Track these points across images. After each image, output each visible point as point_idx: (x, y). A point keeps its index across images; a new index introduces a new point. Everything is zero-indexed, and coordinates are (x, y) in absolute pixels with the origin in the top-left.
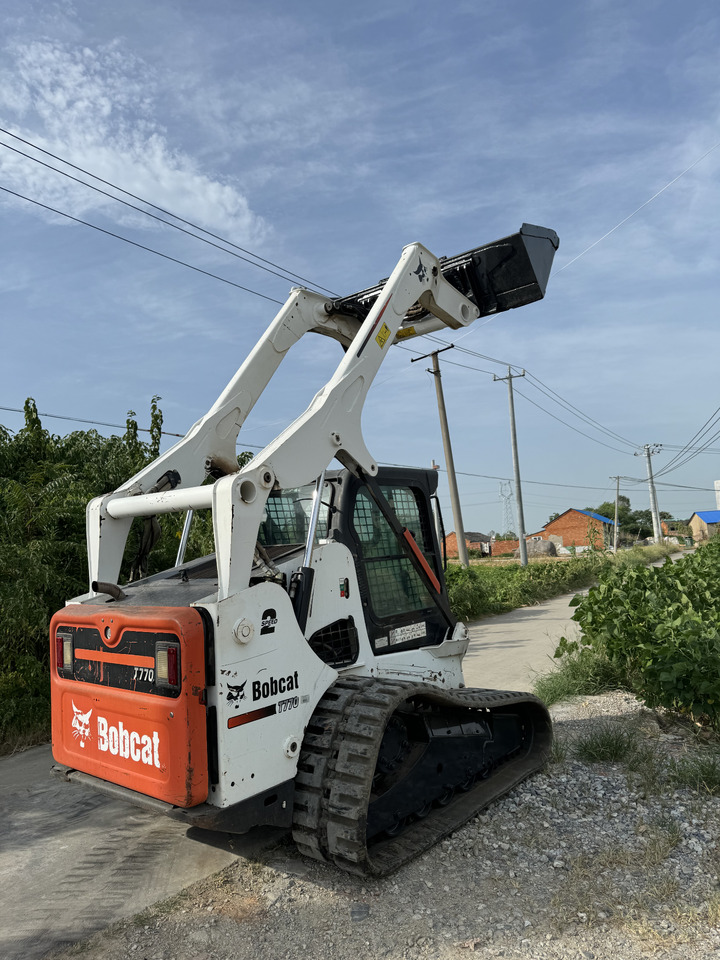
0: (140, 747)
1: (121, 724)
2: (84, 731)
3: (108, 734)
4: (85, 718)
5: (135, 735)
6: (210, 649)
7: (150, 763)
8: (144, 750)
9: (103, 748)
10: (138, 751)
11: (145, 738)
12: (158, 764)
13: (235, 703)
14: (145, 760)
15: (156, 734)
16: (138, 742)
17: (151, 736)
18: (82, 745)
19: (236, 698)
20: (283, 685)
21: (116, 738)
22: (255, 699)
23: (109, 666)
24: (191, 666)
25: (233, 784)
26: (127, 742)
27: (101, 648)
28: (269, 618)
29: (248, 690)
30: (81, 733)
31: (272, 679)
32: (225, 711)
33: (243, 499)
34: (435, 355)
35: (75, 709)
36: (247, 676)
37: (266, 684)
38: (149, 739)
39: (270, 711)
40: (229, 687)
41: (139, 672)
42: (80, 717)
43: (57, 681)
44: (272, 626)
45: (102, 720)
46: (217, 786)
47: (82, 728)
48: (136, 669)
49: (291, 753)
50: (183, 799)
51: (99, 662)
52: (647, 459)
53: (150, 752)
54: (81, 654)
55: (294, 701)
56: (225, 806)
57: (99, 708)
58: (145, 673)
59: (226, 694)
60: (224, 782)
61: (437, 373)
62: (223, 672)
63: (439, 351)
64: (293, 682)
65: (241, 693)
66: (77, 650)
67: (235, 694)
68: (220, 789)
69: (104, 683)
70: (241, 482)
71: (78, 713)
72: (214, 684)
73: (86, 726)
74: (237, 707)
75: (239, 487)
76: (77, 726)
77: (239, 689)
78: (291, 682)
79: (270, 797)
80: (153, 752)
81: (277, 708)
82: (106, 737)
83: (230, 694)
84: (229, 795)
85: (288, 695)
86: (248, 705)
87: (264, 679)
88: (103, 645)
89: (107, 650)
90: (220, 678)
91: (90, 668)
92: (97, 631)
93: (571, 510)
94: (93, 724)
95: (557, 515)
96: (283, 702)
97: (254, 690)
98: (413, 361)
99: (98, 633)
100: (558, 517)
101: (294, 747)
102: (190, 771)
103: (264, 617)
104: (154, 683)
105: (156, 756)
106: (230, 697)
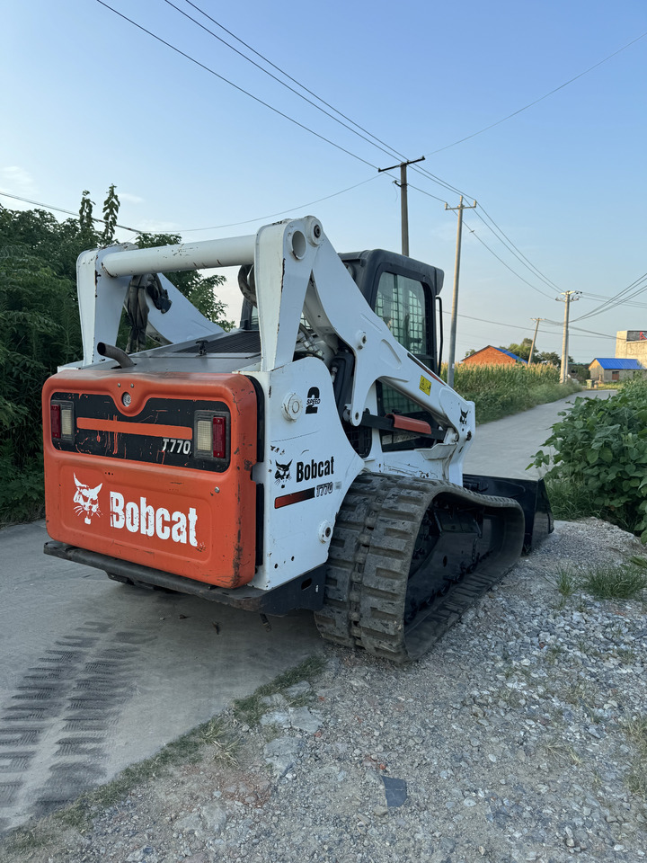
0: (171, 524)
1: (143, 500)
2: (90, 507)
3: (124, 510)
4: (93, 494)
5: (164, 511)
6: (261, 422)
7: (184, 541)
8: (175, 528)
9: (118, 525)
10: (167, 529)
11: (176, 515)
12: (194, 542)
13: (282, 482)
14: (176, 538)
15: (193, 511)
16: (167, 518)
17: (186, 513)
18: (88, 521)
19: (282, 477)
20: (322, 469)
21: (136, 514)
22: (299, 480)
23: (125, 438)
24: (244, 438)
25: (276, 566)
26: (151, 518)
27: (115, 417)
28: (313, 396)
29: (293, 470)
30: (87, 509)
31: (313, 461)
32: (273, 490)
33: (294, 254)
34: (404, 166)
35: (78, 483)
36: (293, 456)
37: (308, 466)
38: (183, 517)
39: (309, 494)
40: (277, 465)
41: (170, 445)
42: (85, 492)
43: (52, 454)
44: (315, 406)
45: (115, 495)
46: (260, 567)
47: (88, 504)
48: (166, 441)
49: (325, 539)
50: (228, 580)
51: (112, 433)
52: (566, 305)
53: (183, 530)
54: (84, 423)
55: (329, 486)
56: (268, 589)
57: (112, 482)
58: (177, 445)
59: (274, 472)
60: (268, 562)
61: (404, 186)
62: (273, 448)
63: (408, 163)
64: (329, 467)
65: (287, 473)
66: (78, 419)
67: (282, 473)
68: (264, 571)
69: (120, 456)
70: (293, 231)
71: (81, 488)
72: (263, 461)
73: (93, 502)
74: (283, 487)
75: (290, 238)
76: (81, 501)
77: (286, 468)
78: (328, 467)
79: (306, 580)
80: (188, 529)
81: (316, 491)
82: (121, 513)
83: (278, 472)
84: (273, 576)
85: (325, 479)
86: (293, 486)
87: (307, 462)
88: (117, 413)
89: (122, 418)
90: (269, 454)
91: (99, 438)
92: (109, 398)
93: (489, 347)
94: (104, 500)
95: (473, 351)
96: (320, 487)
97: (299, 471)
98: (380, 171)
99: (111, 400)
100: (474, 353)
101: (328, 531)
102: (239, 550)
103: (309, 396)
104: (190, 455)
105: (193, 533)
106: (278, 476)
